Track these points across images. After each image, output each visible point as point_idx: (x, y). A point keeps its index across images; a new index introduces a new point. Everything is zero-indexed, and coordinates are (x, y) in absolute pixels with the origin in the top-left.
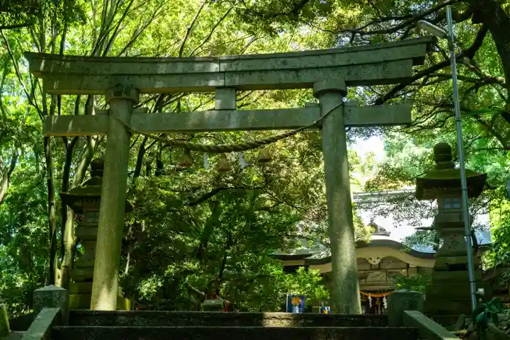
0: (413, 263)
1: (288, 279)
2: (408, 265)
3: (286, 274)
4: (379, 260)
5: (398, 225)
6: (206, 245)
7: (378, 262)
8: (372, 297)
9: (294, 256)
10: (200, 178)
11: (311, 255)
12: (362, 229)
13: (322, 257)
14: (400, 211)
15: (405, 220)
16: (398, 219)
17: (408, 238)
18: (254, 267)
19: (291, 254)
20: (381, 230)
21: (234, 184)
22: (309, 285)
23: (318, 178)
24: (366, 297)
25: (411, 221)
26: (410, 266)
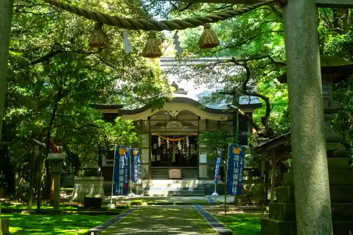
0: (204, 116)
1: (108, 126)
2: (199, 117)
3: (106, 122)
4: (177, 113)
5: (197, 88)
7: (176, 114)
8: (169, 141)
10: (41, 41)
12: (167, 89)
13: (133, 109)
14: (200, 76)
15: (203, 84)
16: (197, 82)
17: (205, 98)
20: (181, 89)
21: (71, 48)
22: (124, 132)
23: (138, 46)
24: (165, 141)
25: (208, 84)
26: (201, 118)
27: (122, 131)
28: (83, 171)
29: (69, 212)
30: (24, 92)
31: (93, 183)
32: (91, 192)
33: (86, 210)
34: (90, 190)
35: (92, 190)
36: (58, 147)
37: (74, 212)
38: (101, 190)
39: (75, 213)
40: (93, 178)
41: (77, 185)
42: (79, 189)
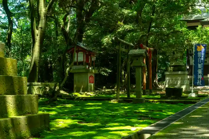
1: (191, 33)
3: (190, 30)
6: (140, 16)
9: (193, 20)
11: (204, 19)
18: (169, 27)
19: (192, 19)
22: (205, 37)
27: (202, 36)
28: (172, 67)
29: (151, 100)
30: (129, 13)
31: (180, 77)
32: (179, 84)
33: (167, 99)
34: (177, 83)
35: (179, 82)
36: (148, 48)
37: (155, 101)
38: (187, 82)
39: (157, 102)
40: (180, 72)
41: (167, 78)
42: (169, 81)
